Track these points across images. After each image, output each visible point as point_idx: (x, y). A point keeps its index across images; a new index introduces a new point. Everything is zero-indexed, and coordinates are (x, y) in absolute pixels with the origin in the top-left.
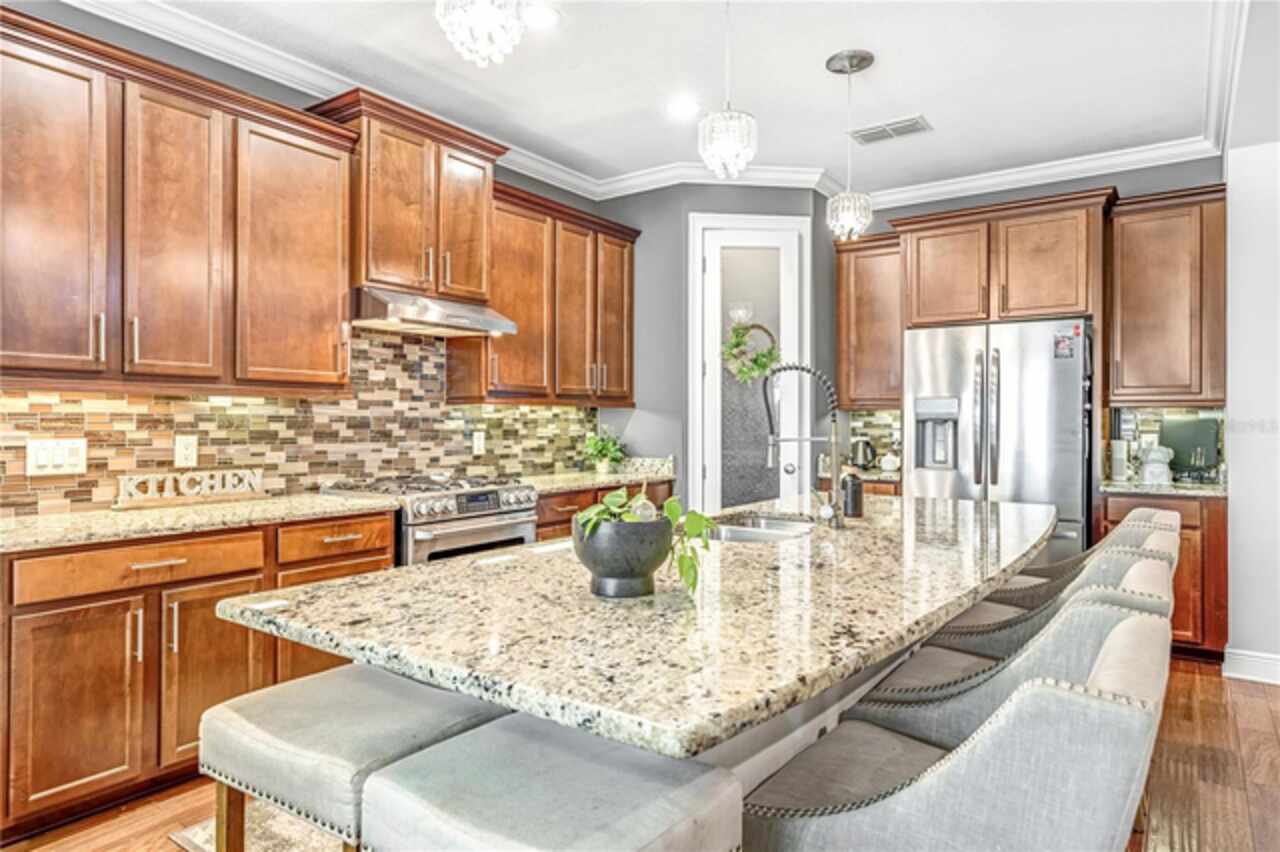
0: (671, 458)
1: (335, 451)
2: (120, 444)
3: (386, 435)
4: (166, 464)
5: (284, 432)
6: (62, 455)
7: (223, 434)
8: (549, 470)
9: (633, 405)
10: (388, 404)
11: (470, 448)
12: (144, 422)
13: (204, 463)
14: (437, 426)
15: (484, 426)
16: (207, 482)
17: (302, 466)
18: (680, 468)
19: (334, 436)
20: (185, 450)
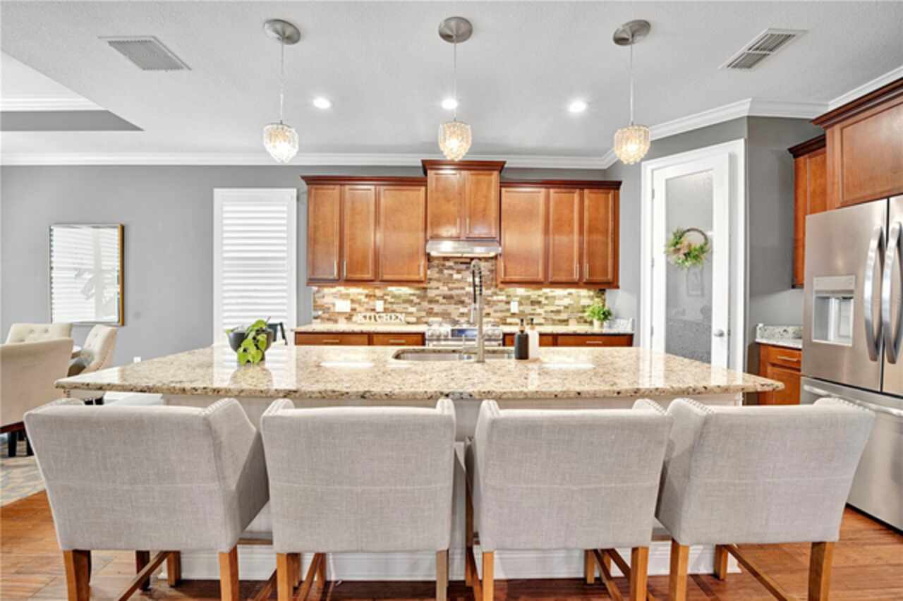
0: (631, 320)
1: (437, 308)
2: (359, 303)
3: (462, 302)
4: (373, 310)
5: (415, 300)
6: (343, 306)
7: (393, 300)
8: (566, 323)
9: (618, 287)
10: (463, 288)
11: (508, 310)
12: (367, 296)
13: (386, 310)
14: (489, 298)
15: (518, 299)
16: (385, 317)
17: (424, 314)
18: (636, 328)
19: (437, 302)
20: (379, 305)
